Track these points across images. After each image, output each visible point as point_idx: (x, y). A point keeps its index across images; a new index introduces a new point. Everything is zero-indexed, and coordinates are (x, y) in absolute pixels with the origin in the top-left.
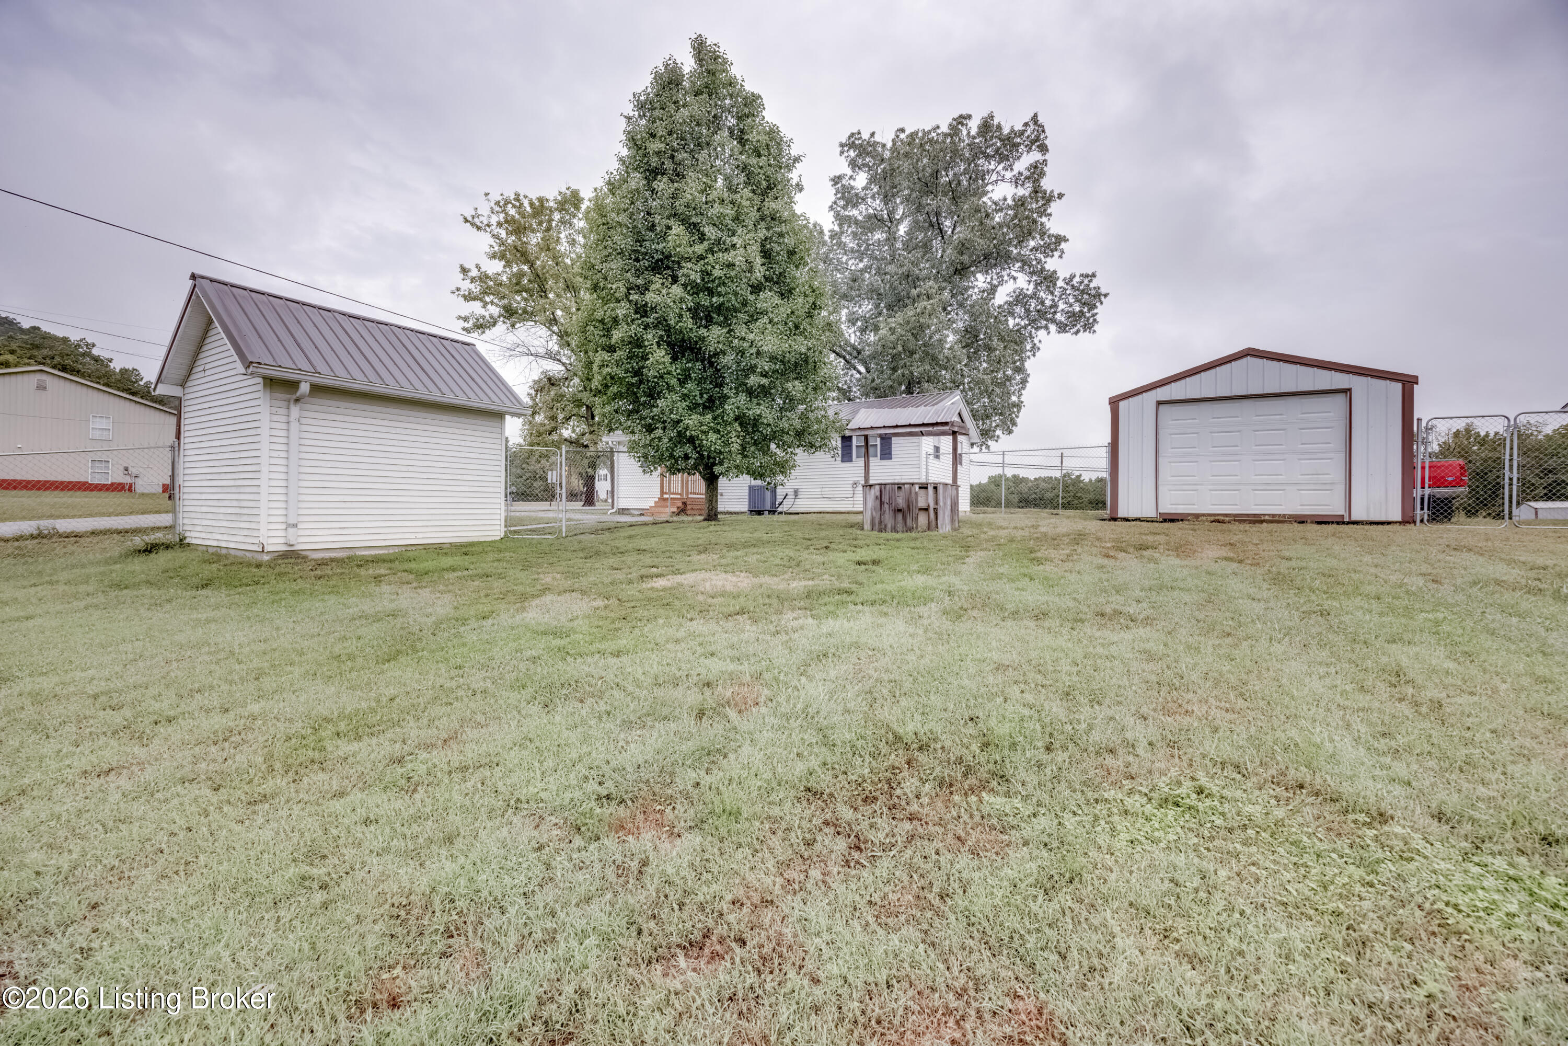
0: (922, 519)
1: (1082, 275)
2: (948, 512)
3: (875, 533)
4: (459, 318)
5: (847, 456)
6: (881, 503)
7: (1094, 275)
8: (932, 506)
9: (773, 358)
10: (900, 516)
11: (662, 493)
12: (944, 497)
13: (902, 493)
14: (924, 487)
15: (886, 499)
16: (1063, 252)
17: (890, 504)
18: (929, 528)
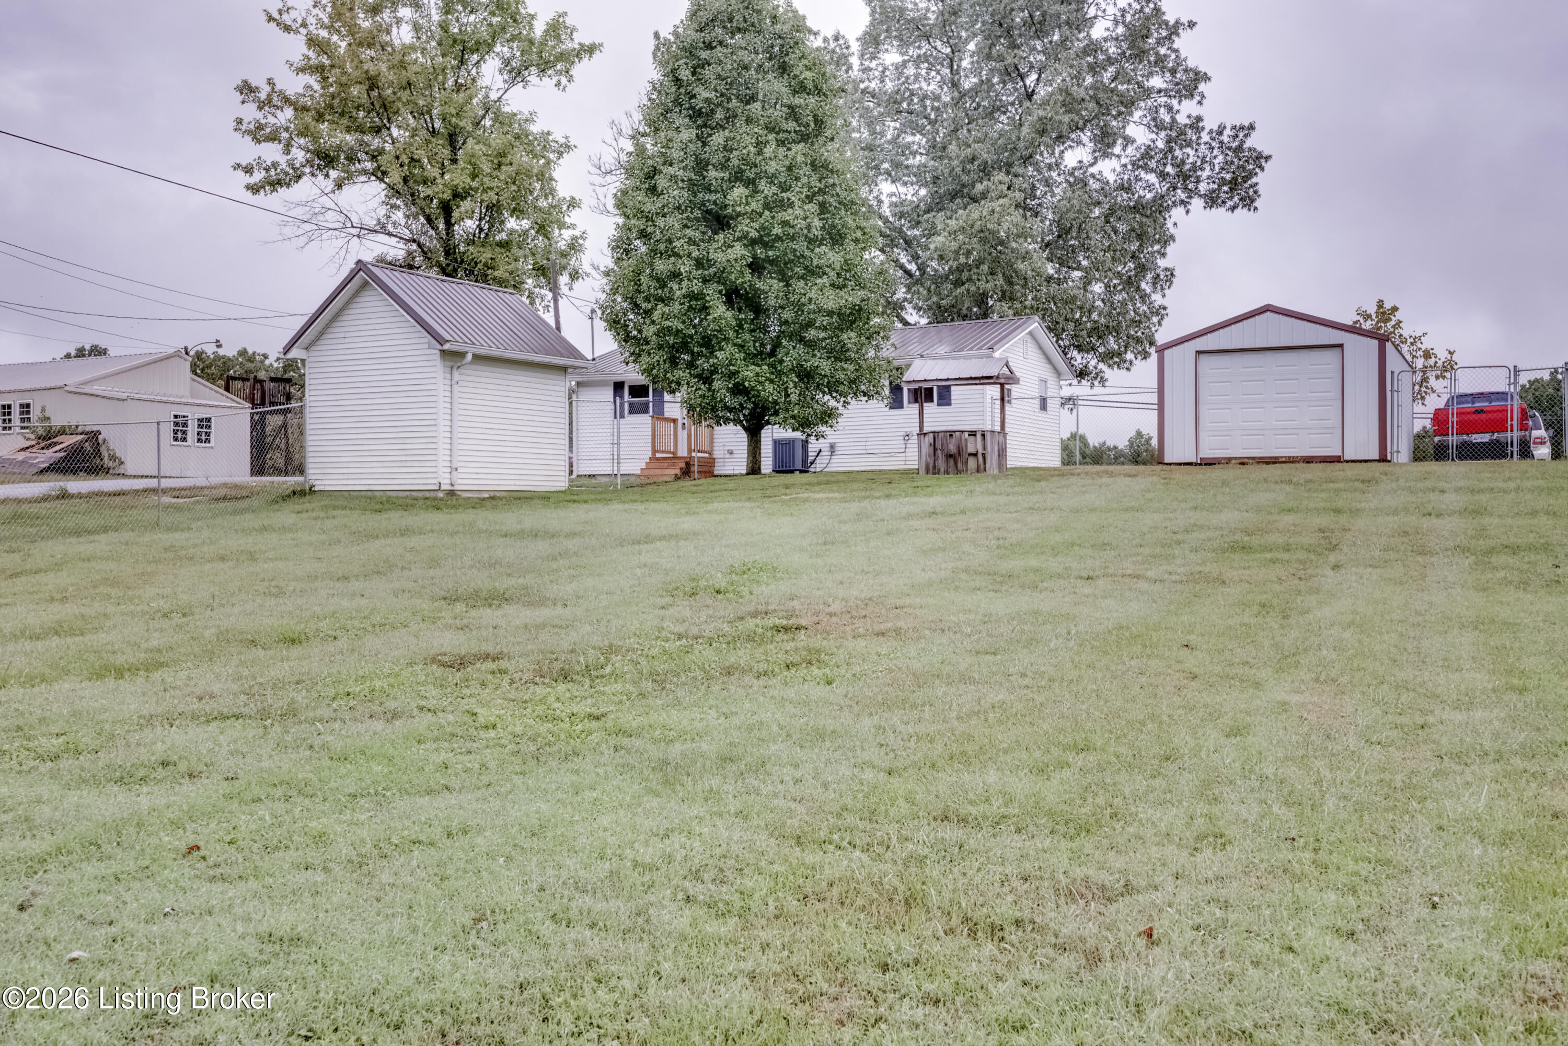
0: (972, 463)
1: (1234, 128)
2: (995, 457)
3: (930, 476)
4: (237, 166)
5: (896, 403)
6: (935, 449)
7: (1252, 127)
8: (980, 451)
9: (830, 313)
10: (952, 462)
11: (654, 451)
12: (992, 443)
13: (953, 440)
14: (973, 434)
15: (939, 445)
16: (1203, 97)
17: (942, 450)
18: (978, 471)
